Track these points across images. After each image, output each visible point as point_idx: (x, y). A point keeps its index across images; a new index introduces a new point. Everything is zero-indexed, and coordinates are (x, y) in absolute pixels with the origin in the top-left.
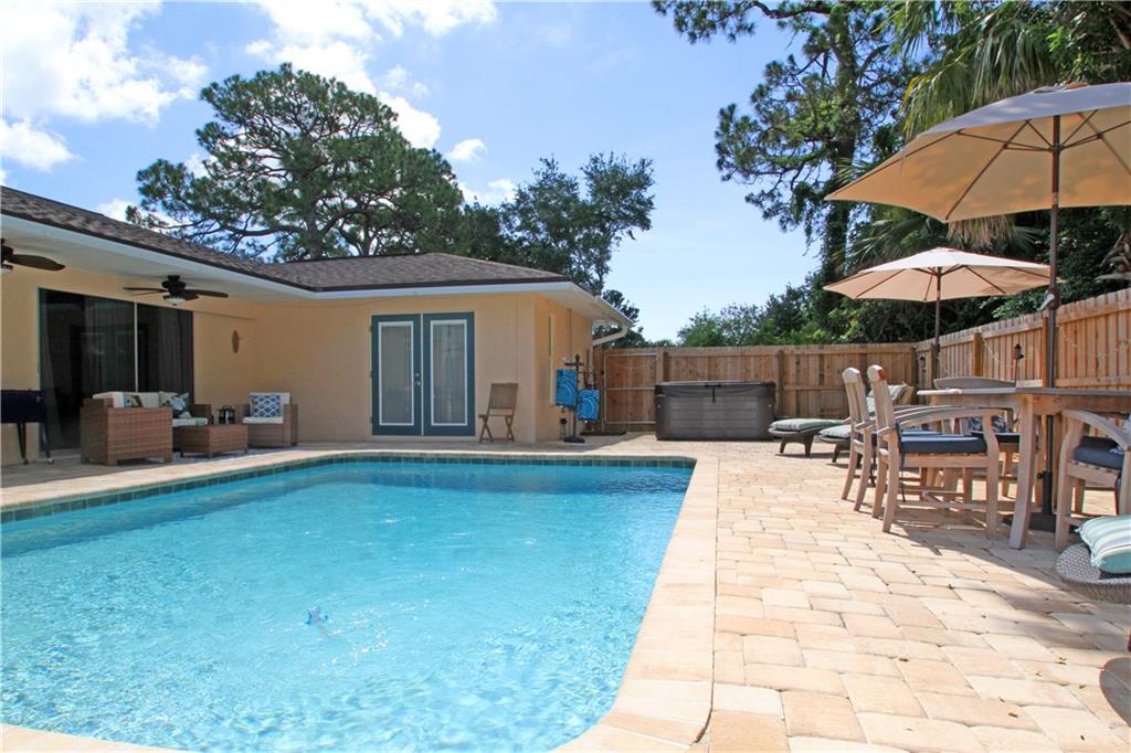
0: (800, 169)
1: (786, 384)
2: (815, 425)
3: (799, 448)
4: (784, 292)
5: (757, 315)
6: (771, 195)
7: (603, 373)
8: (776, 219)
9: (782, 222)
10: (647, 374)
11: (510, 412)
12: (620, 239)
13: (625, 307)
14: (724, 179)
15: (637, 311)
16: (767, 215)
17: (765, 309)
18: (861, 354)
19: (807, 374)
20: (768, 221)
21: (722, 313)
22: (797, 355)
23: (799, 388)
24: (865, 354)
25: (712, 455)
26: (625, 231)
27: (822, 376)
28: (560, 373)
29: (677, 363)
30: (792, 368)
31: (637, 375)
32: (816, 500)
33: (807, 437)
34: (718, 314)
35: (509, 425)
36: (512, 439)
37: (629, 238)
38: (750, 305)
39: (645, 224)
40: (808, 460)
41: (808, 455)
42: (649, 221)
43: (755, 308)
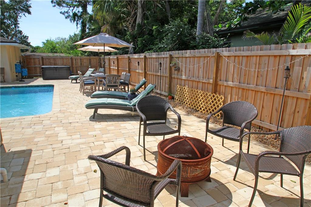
0: (74, 7)
1: (73, 65)
2: (77, 77)
3: (75, 81)
4: (73, 34)
5: (66, 40)
6: (67, 12)
7: (25, 62)
8: (69, 19)
9: (70, 20)
10: (37, 63)
11: (3, 75)
12: (21, 16)
13: (24, 35)
14: (53, 6)
15: (28, 37)
16: (66, 18)
17: (68, 39)
18: (89, 59)
19: (78, 63)
20: (66, 19)
21: (56, 39)
22: (75, 59)
23: (76, 66)
24: (90, 59)
25: (57, 84)
26: (22, 14)
27: (81, 63)
28: (16, 65)
29: (45, 60)
30: (74, 62)
31: (35, 62)
32: (75, 91)
33: (76, 79)
34: (54, 39)
35: (4, 78)
36: (5, 82)
37: (24, 16)
38: (64, 38)
39: (29, 13)
40: (76, 84)
41: (77, 83)
42: (30, 12)
43: (65, 38)
